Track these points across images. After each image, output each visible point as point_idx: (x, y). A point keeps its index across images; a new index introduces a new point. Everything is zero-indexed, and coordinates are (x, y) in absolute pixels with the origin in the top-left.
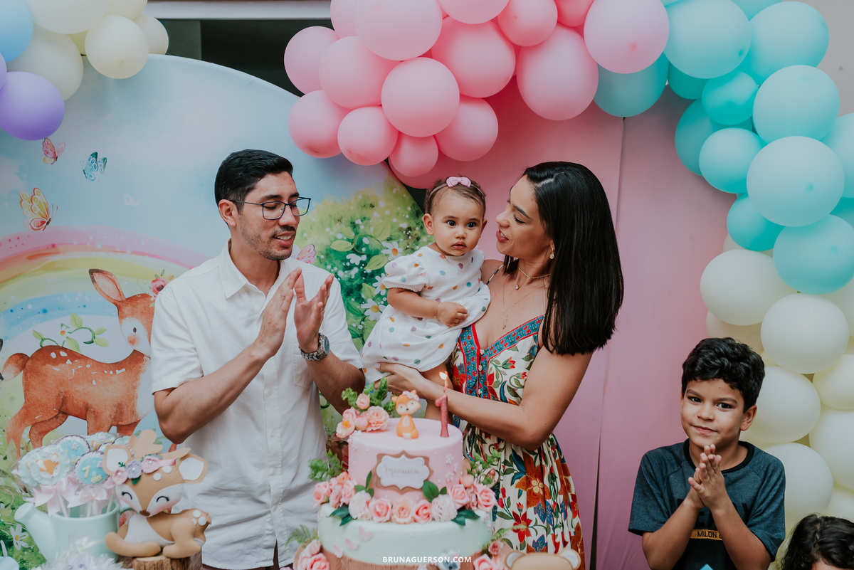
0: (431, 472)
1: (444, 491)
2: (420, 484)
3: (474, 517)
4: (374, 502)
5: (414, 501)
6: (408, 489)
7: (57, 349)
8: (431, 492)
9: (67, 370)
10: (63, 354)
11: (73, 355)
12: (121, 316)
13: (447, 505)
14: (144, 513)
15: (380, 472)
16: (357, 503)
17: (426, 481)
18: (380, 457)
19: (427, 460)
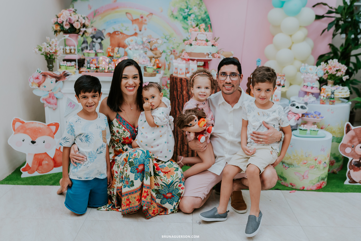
0: (207, 37)
1: (209, 41)
2: (205, 39)
3: (215, 46)
4: (196, 42)
5: (204, 42)
6: (203, 40)
7: (118, 32)
8: (207, 41)
9: (120, 36)
10: (119, 33)
11: (121, 33)
12: (133, 24)
13: (210, 43)
14: (151, 49)
15: (198, 37)
16: (193, 43)
17: (206, 39)
18: (198, 34)
19: (206, 35)
